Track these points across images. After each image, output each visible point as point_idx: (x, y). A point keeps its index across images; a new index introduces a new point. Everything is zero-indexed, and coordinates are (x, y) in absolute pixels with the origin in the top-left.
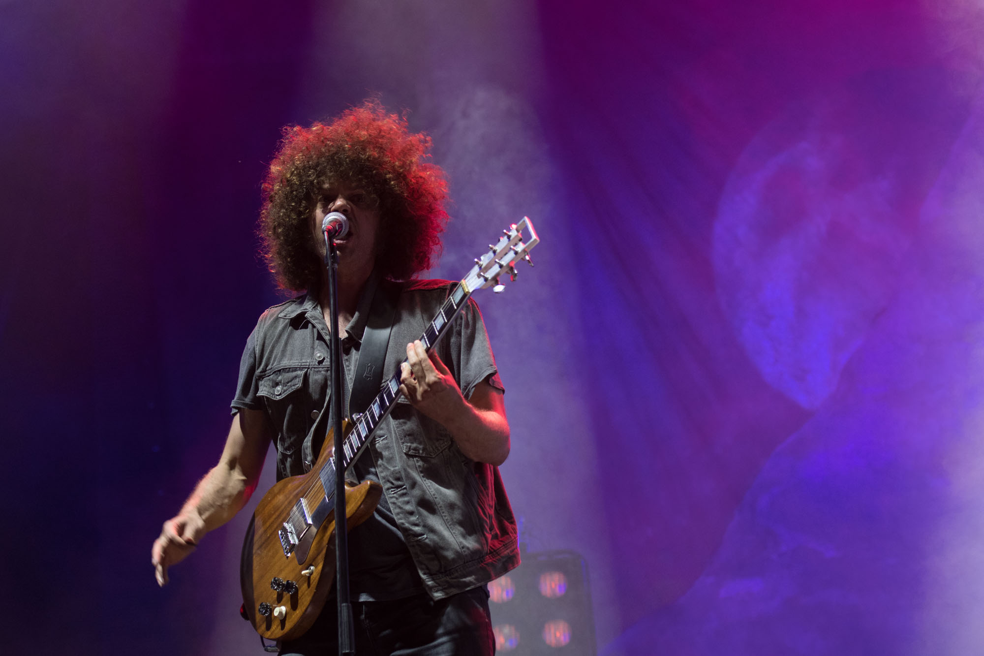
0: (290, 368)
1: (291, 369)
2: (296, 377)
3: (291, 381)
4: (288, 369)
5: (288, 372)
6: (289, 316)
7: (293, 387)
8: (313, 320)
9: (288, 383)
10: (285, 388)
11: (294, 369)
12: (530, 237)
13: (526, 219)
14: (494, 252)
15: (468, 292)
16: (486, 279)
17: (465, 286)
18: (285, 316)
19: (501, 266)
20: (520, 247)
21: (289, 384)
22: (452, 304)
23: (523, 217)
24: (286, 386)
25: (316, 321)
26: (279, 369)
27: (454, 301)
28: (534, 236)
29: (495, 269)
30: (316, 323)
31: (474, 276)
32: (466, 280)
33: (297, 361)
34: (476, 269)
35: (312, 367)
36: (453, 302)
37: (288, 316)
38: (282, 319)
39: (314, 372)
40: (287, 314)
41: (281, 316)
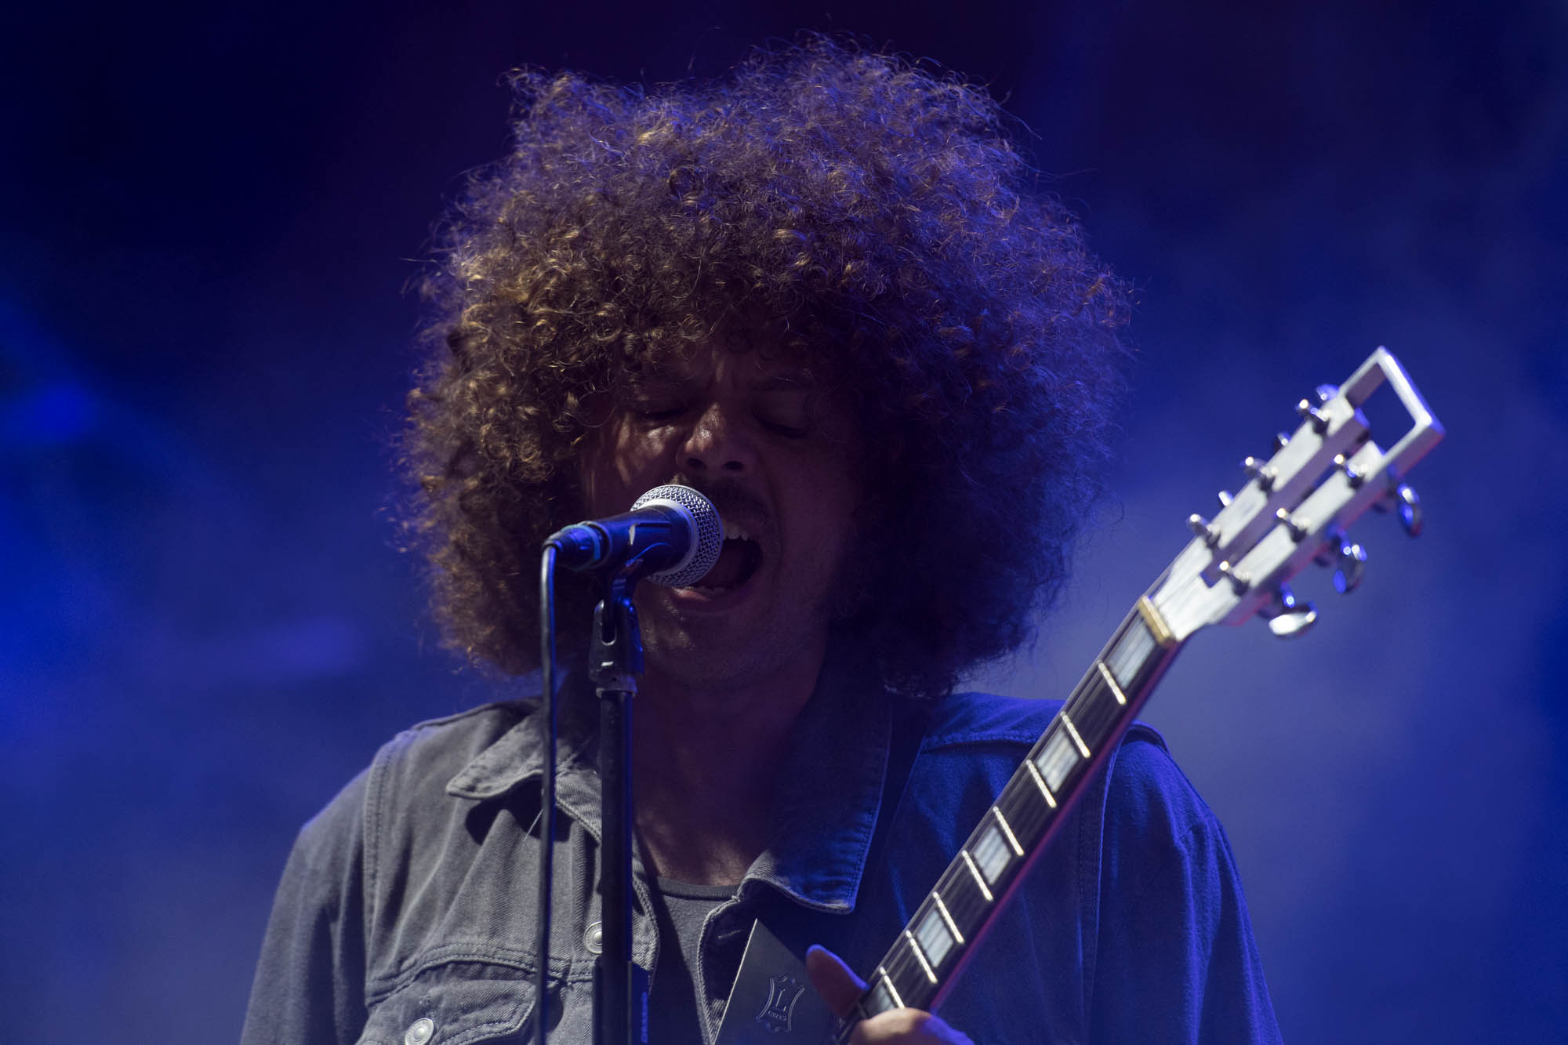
0: (485, 964)
1: (489, 970)
2: (507, 997)
3: (483, 1006)
4: (478, 966)
5: (479, 976)
6: (488, 789)
7: (485, 1028)
8: (574, 804)
9: (466, 1010)
10: (447, 1028)
11: (503, 971)
12: (1410, 423)
13: (1386, 361)
14: (1266, 485)
15: (1171, 640)
16: (1240, 588)
17: (1156, 617)
18: (472, 789)
19: (1298, 535)
20: (1370, 461)
21: (472, 1016)
22: (1107, 689)
23: (1370, 351)
24: (455, 1020)
25: (585, 808)
26: (439, 962)
27: (1114, 677)
28: (1423, 419)
29: (1276, 549)
30: (586, 813)
31: (1191, 581)
32: (1160, 598)
33: (519, 946)
34: (1196, 556)
35: (576, 977)
36: (1111, 682)
37: (481, 786)
38: (458, 800)
39: (579, 997)
40: (478, 780)
41: (454, 790)
